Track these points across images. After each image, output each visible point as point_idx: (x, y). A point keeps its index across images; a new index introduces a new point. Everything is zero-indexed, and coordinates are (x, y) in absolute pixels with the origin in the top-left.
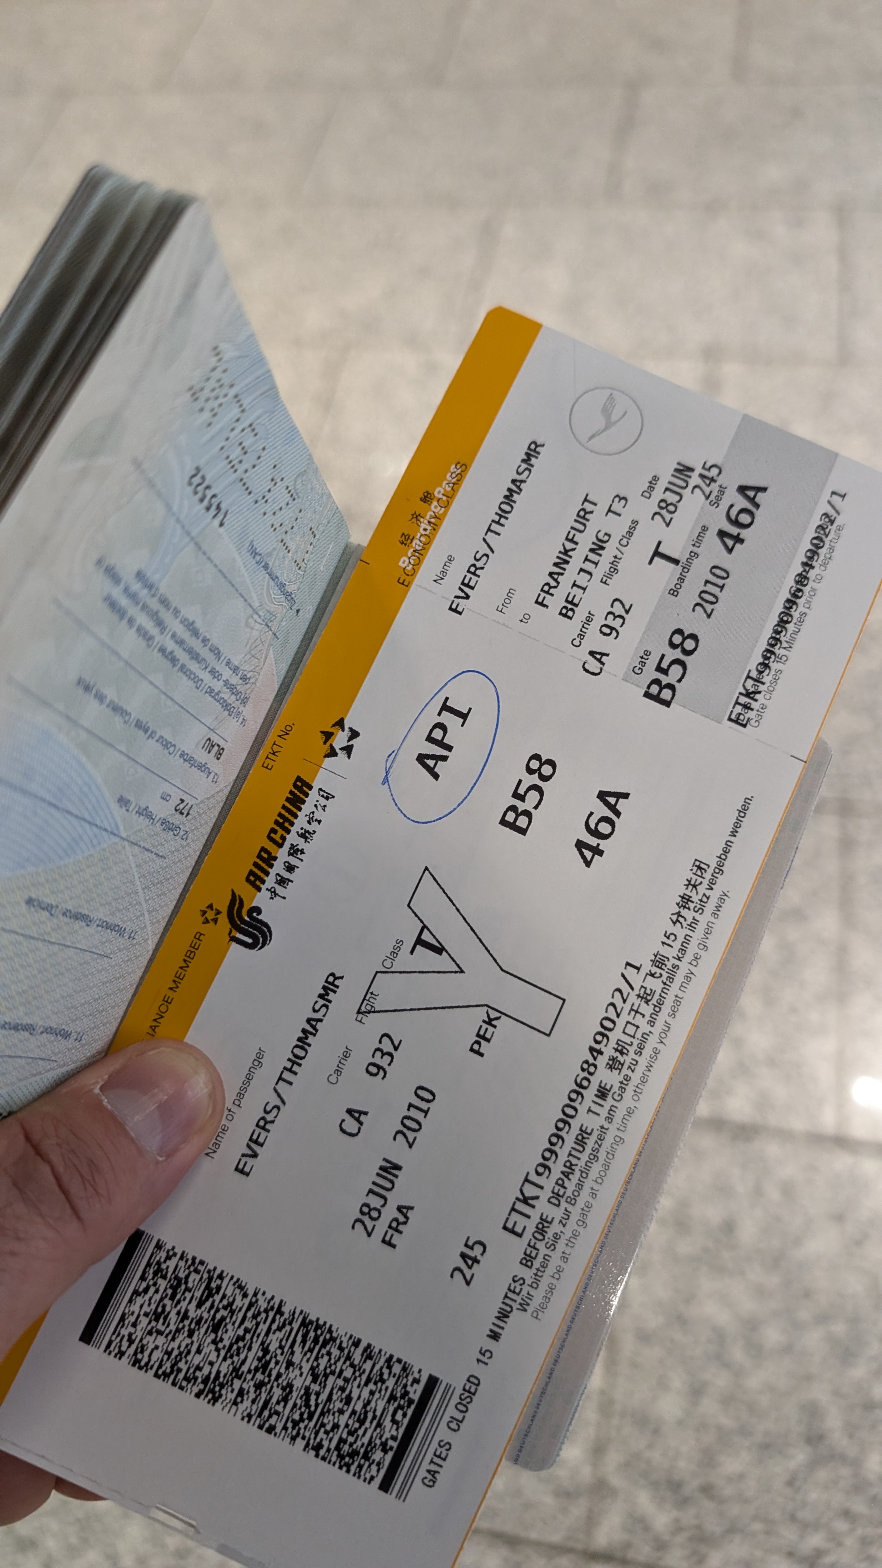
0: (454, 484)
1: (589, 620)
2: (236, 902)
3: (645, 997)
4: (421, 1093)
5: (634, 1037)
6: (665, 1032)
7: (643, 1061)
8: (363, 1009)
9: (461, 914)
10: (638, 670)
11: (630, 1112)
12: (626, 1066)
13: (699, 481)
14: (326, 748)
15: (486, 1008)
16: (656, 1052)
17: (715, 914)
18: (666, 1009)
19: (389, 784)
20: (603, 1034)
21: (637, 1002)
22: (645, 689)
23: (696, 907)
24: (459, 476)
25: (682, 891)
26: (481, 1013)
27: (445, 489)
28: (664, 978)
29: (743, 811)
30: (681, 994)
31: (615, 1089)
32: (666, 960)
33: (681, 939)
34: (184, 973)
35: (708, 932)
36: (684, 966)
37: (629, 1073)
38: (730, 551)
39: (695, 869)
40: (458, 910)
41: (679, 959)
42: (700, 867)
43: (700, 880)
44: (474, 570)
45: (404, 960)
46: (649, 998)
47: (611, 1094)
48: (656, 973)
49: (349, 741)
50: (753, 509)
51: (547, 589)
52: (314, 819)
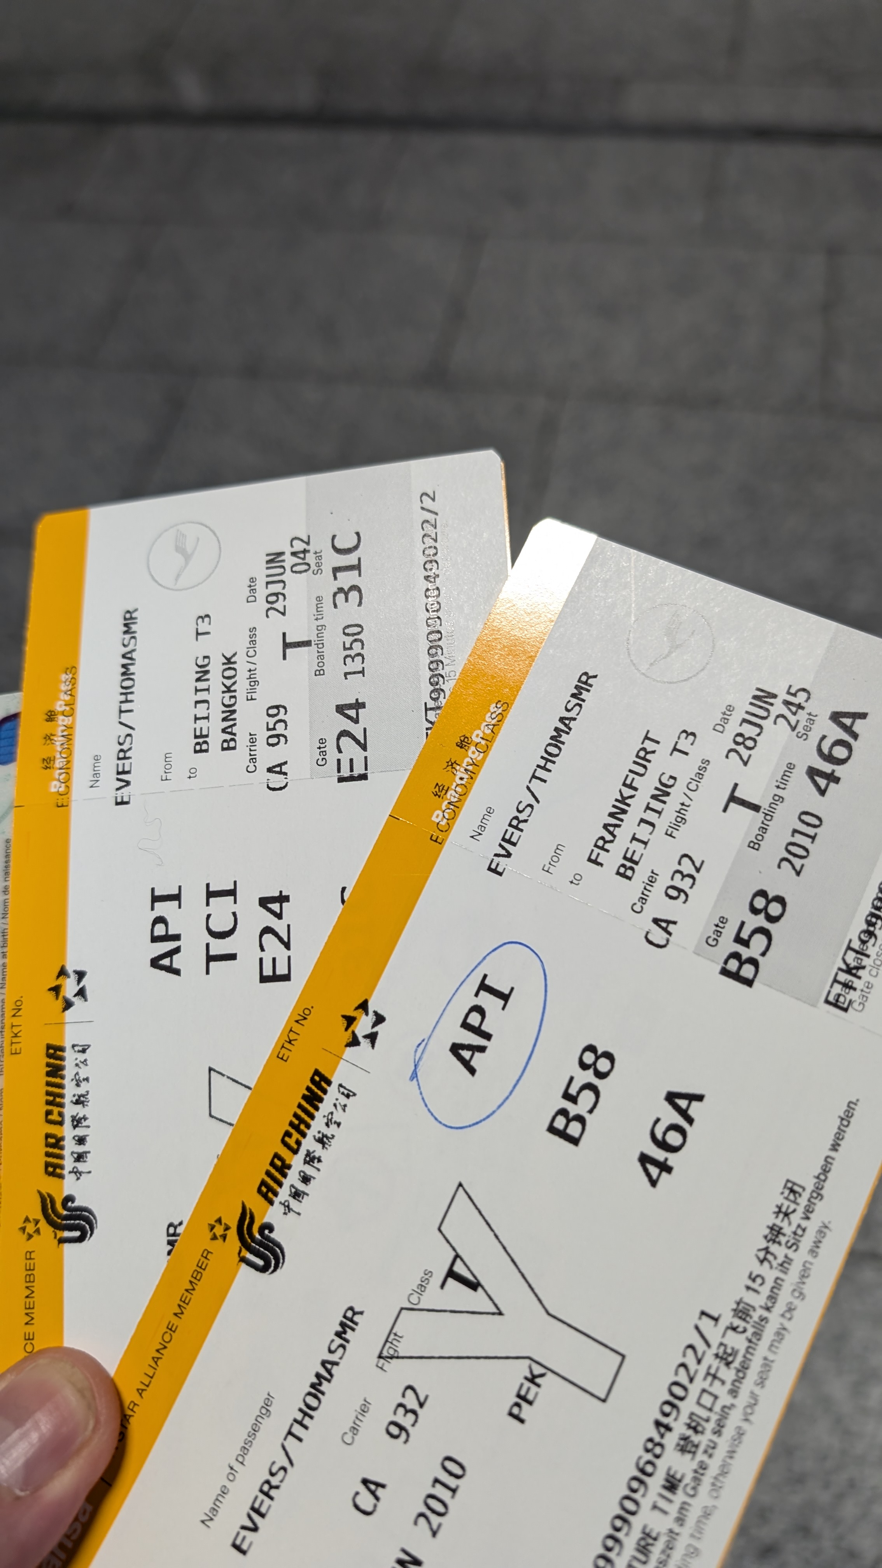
0: (494, 725)
1: (652, 881)
2: (246, 1218)
3: (726, 1358)
4: (450, 1465)
5: (710, 1410)
6: (752, 1406)
7: (723, 1443)
8: (385, 1354)
9: (500, 1242)
10: (712, 941)
11: (707, 1514)
12: (702, 1448)
13: (785, 711)
14: (347, 1037)
15: (528, 1362)
16: (740, 1434)
17: (813, 1252)
18: (752, 1374)
19: (417, 1080)
20: (672, 1404)
21: (716, 1363)
22: (721, 964)
23: (788, 1242)
24: (500, 717)
25: (771, 1220)
26: (522, 1369)
27: (483, 732)
28: (749, 1334)
29: (846, 1118)
30: (771, 1357)
31: (687, 1480)
32: (751, 1309)
33: (770, 1283)
34: (189, 1296)
35: (804, 1275)
36: (775, 1320)
37: (705, 1458)
38: (822, 792)
39: (787, 1192)
40: (496, 1237)
41: (768, 1309)
42: (792, 1190)
43: (793, 1207)
44: (516, 824)
45: (433, 1297)
46: (730, 1359)
47: (682, 1485)
48: (738, 1327)
49: (373, 1027)
50: (850, 740)
51: (602, 844)
52: (333, 1121)
